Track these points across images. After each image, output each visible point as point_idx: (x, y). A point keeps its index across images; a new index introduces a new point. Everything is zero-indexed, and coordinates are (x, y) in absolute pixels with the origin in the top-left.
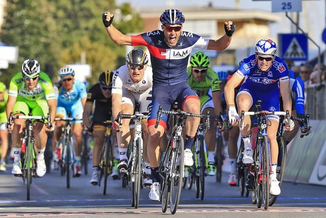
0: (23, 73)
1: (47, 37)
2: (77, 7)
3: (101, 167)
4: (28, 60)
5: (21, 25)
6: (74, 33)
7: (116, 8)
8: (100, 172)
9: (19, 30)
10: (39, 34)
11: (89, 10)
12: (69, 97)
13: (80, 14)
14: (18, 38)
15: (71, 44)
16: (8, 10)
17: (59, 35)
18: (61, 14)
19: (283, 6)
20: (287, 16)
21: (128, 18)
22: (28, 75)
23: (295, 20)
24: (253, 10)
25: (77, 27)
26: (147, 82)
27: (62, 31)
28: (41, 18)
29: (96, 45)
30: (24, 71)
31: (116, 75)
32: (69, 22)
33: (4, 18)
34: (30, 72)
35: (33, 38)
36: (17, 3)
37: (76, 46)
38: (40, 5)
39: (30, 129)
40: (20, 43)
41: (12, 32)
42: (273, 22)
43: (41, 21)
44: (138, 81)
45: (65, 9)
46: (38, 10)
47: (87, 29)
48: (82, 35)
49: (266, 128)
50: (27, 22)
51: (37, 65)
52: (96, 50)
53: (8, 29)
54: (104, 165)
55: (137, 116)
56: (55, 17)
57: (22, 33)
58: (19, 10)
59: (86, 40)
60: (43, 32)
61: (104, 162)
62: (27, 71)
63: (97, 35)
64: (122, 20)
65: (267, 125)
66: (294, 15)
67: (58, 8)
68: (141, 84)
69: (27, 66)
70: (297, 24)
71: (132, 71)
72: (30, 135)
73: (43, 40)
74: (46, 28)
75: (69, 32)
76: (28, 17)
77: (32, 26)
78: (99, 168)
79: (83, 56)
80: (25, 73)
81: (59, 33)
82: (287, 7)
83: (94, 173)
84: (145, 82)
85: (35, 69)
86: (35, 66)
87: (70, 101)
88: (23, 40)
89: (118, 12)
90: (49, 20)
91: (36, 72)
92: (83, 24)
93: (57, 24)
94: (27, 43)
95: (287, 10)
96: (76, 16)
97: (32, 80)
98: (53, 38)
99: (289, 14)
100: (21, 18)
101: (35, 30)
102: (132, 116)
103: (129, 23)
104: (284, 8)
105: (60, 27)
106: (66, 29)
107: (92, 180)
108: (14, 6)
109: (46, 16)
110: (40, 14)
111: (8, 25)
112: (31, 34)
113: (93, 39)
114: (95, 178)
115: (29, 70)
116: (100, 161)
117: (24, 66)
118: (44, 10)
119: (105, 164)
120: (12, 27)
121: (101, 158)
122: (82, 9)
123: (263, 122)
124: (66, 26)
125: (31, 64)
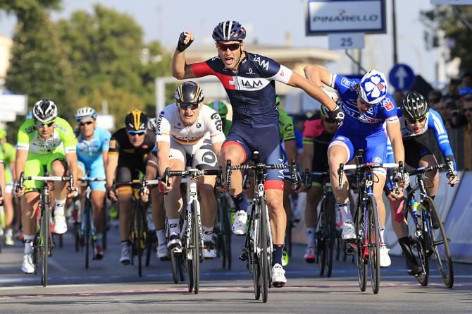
0: (35, 118)
1: (61, 83)
2: (96, 47)
3: (132, 241)
4: (41, 101)
5: (30, 70)
6: (94, 78)
7: (143, 47)
8: (131, 247)
9: (27, 75)
10: (52, 79)
11: (111, 51)
12: (90, 149)
13: (100, 55)
14: (27, 85)
15: (91, 90)
16: (14, 52)
17: (76, 80)
18: (77, 55)
19: (341, 42)
20: (347, 53)
21: (158, 59)
22: (41, 120)
23: (356, 59)
24: (307, 48)
25: (97, 71)
26: (202, 125)
27: (80, 76)
28: (53, 60)
29: (119, 91)
30: (35, 115)
31: (161, 116)
32: (87, 65)
33: (10, 60)
34: (43, 116)
35: (45, 85)
36: (25, 44)
37: (96, 93)
38: (53, 45)
39: (46, 194)
40: (30, 91)
41: (20, 77)
42: (330, 61)
43: (54, 64)
44: (190, 125)
45: (82, 50)
46: (50, 50)
47: (108, 73)
48: (103, 80)
49: (372, 186)
50: (37, 66)
51: (53, 107)
52: (120, 98)
53: (15, 74)
54: (135, 239)
55: (190, 172)
56: (71, 59)
57: (32, 79)
58: (27, 51)
59: (107, 85)
60: (56, 77)
61: (135, 235)
62: (40, 115)
63: (121, 80)
64: (150, 62)
65: (374, 182)
66: (355, 53)
67: (75, 48)
68: (194, 129)
69: (39, 108)
70: (359, 64)
71: (183, 111)
72: (46, 202)
73: (57, 86)
74: (60, 73)
75: (88, 76)
76: (39, 60)
77: (43, 70)
78: (129, 243)
79: (105, 104)
80: (37, 117)
81: (75, 78)
82: (346, 43)
83: (124, 250)
84: (200, 125)
85: (50, 111)
86: (50, 108)
87: (91, 154)
88: (33, 87)
89: (145, 52)
90: (64, 63)
91: (51, 115)
92: (104, 67)
93: (73, 67)
94: (38, 90)
95: (347, 47)
96: (95, 57)
97: (46, 126)
98: (69, 85)
99: (349, 52)
100: (30, 61)
101: (47, 76)
102: (183, 173)
103: (159, 64)
104: (343, 45)
105: (77, 71)
106: (84, 74)
107: (123, 259)
108: (21, 47)
109: (59, 58)
110: (52, 56)
111: (14, 70)
112: (43, 80)
113: (116, 85)
114: (126, 256)
115: (42, 113)
116: (131, 234)
117: (36, 109)
118: (57, 51)
119: (137, 236)
120: (20, 72)
121: (131, 230)
122: (102, 50)
123: (367, 178)
124: (83, 69)
125: (45, 106)
